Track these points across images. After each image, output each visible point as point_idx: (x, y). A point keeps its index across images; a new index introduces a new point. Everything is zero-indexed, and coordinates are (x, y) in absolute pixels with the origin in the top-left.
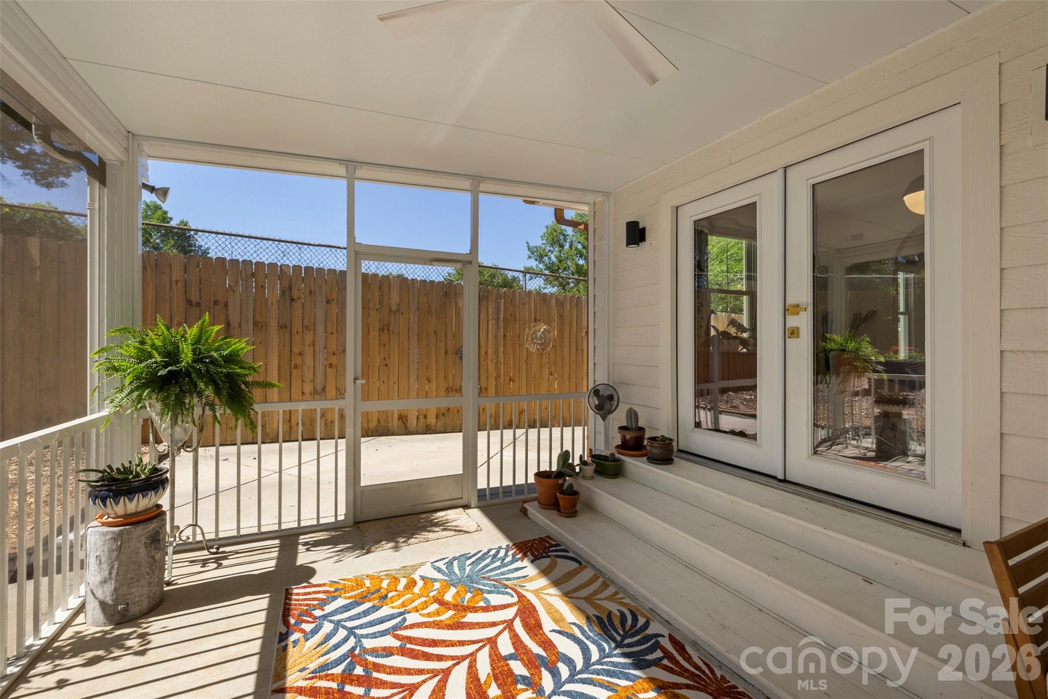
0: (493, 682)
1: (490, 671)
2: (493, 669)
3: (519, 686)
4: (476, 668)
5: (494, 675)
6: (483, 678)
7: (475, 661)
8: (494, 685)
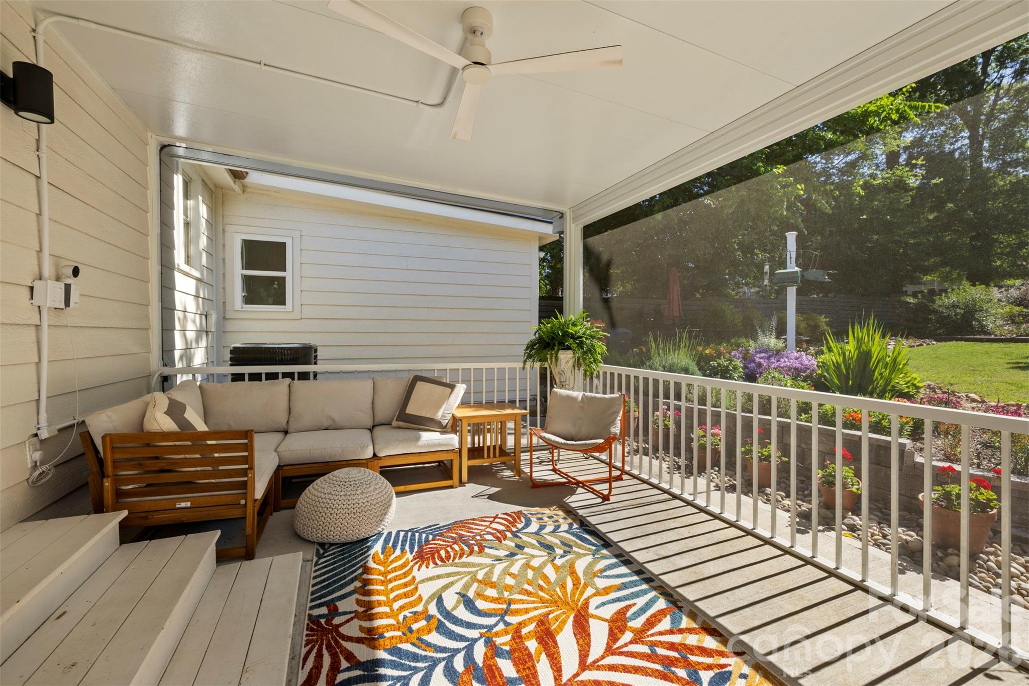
0: (533, 653)
1: (537, 665)
2: (534, 666)
3: (507, 648)
4: (552, 669)
5: (533, 660)
6: (543, 656)
7: (556, 679)
8: (533, 651)
